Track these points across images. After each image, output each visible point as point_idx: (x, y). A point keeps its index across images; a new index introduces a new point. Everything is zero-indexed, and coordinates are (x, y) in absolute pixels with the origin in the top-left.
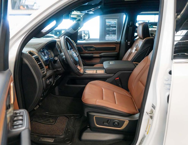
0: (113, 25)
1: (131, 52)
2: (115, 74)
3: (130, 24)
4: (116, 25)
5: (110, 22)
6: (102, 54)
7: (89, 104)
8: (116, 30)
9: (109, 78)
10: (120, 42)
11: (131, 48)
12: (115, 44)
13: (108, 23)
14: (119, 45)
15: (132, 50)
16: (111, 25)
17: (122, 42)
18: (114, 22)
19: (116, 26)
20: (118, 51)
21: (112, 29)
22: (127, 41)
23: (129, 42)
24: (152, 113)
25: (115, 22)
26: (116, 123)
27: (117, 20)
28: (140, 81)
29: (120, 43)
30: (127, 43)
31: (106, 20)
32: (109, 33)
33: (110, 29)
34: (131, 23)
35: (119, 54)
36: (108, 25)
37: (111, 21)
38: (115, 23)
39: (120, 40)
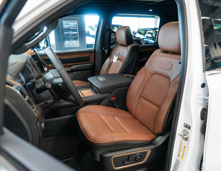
0: (71, 27)
1: (111, 62)
2: (111, 93)
3: (107, 28)
4: (77, 27)
5: (68, 24)
6: (74, 67)
7: (103, 143)
8: (77, 34)
9: (104, 99)
10: (94, 50)
11: (110, 57)
12: (88, 53)
13: (66, 25)
14: (93, 54)
15: (111, 59)
16: (70, 28)
17: (97, 50)
18: (73, 25)
19: (76, 29)
20: (93, 62)
21: (72, 33)
22: (103, 49)
23: (106, 50)
24: (187, 134)
25: (75, 23)
26: (139, 158)
27: (77, 21)
28: (143, 98)
29: (94, 52)
30: (103, 52)
31: (63, 21)
32: (69, 38)
33: (69, 33)
34: (107, 26)
35: (94, 65)
36: (67, 28)
37: (70, 23)
38: (75, 25)
39: (94, 48)
